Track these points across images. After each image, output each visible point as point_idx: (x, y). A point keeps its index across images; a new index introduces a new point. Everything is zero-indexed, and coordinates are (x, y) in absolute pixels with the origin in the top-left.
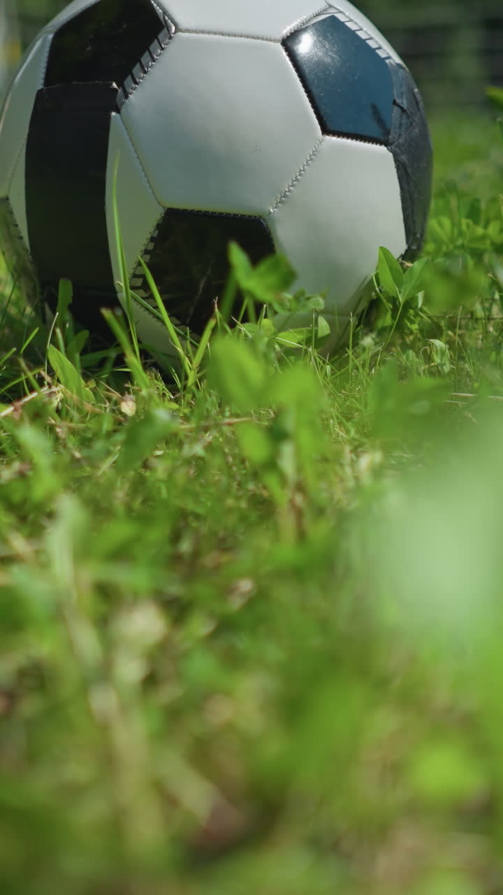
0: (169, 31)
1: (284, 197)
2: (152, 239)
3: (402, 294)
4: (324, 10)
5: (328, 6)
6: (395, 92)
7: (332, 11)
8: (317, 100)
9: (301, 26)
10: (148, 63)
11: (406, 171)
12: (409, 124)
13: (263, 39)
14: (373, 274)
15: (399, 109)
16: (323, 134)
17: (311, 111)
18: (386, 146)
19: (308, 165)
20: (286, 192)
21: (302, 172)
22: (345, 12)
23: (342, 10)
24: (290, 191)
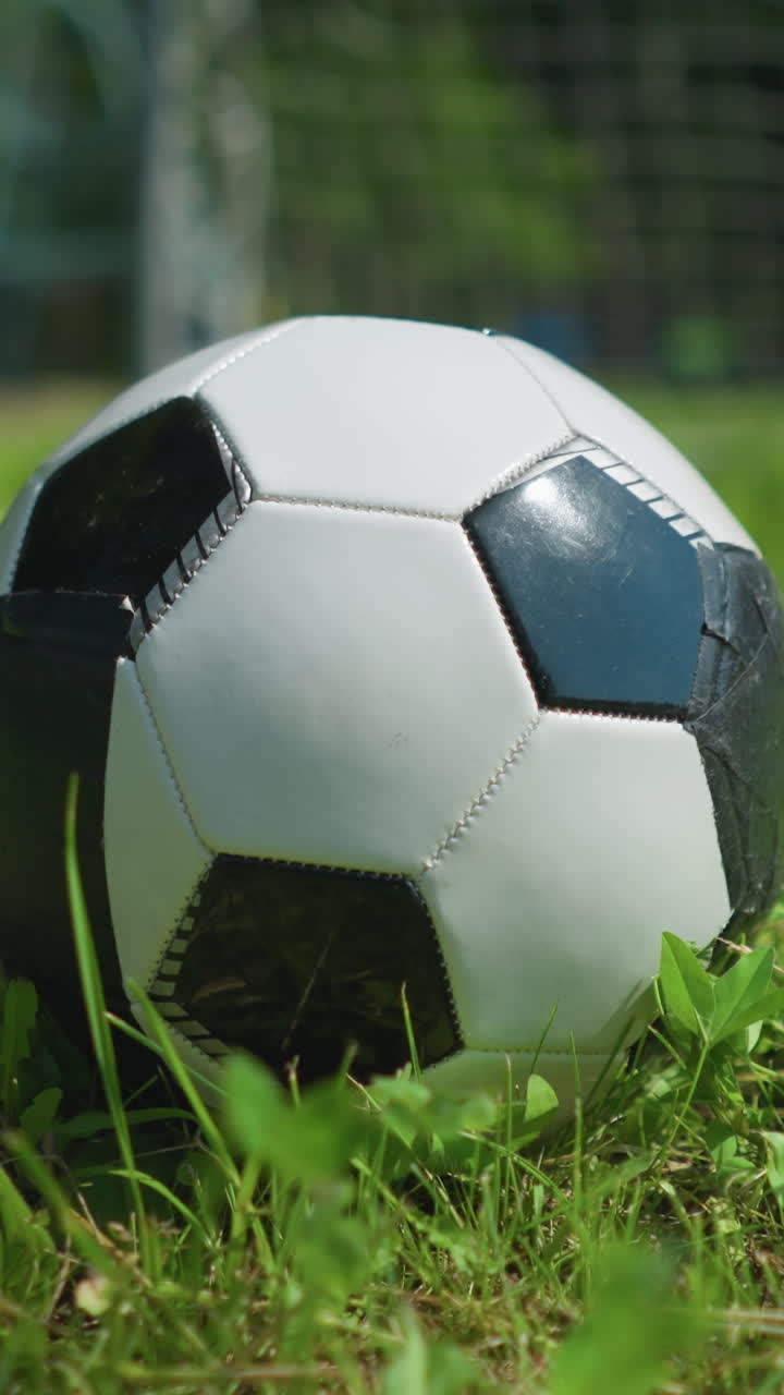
0: (238, 497)
1: (455, 836)
2: (191, 911)
3: (709, 1029)
4: (563, 446)
5: (571, 436)
6: (706, 607)
7: (579, 448)
8: (532, 639)
9: (507, 484)
10: (193, 561)
11: (728, 768)
12: (736, 669)
13: (424, 515)
14: (654, 978)
15: (713, 641)
16: (541, 707)
17: (517, 661)
18: (681, 721)
19: (506, 771)
20: (459, 825)
21: (494, 786)
22: (608, 445)
23: (602, 442)
24: (467, 825)
